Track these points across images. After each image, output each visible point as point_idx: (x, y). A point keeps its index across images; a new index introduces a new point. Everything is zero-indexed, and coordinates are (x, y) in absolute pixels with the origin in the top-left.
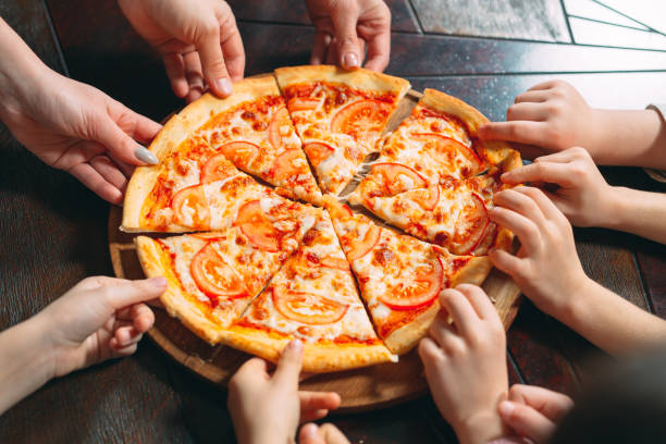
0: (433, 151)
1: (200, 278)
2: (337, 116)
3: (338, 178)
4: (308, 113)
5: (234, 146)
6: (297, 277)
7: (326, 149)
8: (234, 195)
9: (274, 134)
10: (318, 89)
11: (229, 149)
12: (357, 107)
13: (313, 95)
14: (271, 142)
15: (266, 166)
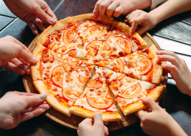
0: (93, 32)
1: (97, 107)
2: (63, 40)
3: (86, 55)
4: (56, 46)
5: (54, 71)
6: (118, 88)
7: (73, 51)
8: (72, 80)
9: (59, 59)
10: (50, 38)
11: (54, 73)
12: (65, 34)
13: (51, 40)
14: (61, 62)
15: (69, 68)
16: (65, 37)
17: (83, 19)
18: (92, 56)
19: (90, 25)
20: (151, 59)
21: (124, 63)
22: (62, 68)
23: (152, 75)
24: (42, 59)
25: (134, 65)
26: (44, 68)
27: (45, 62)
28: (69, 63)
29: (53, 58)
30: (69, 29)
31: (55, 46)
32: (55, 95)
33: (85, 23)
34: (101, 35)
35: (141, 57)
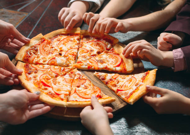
0: (66, 43)
2: (41, 53)
3: (66, 61)
7: (53, 59)
9: (41, 69)
10: (29, 53)
12: (41, 48)
13: (30, 55)
14: (44, 71)
15: (54, 75)
16: (41, 51)
17: (54, 35)
18: (73, 60)
19: (61, 39)
20: (118, 54)
21: (97, 62)
22: (48, 75)
23: (125, 66)
24: (26, 72)
25: (105, 61)
26: (30, 78)
27: (29, 74)
28: (52, 70)
29: (36, 70)
30: (43, 44)
31: (35, 59)
32: (46, 93)
33: (57, 38)
34: (74, 45)
35: (109, 55)
